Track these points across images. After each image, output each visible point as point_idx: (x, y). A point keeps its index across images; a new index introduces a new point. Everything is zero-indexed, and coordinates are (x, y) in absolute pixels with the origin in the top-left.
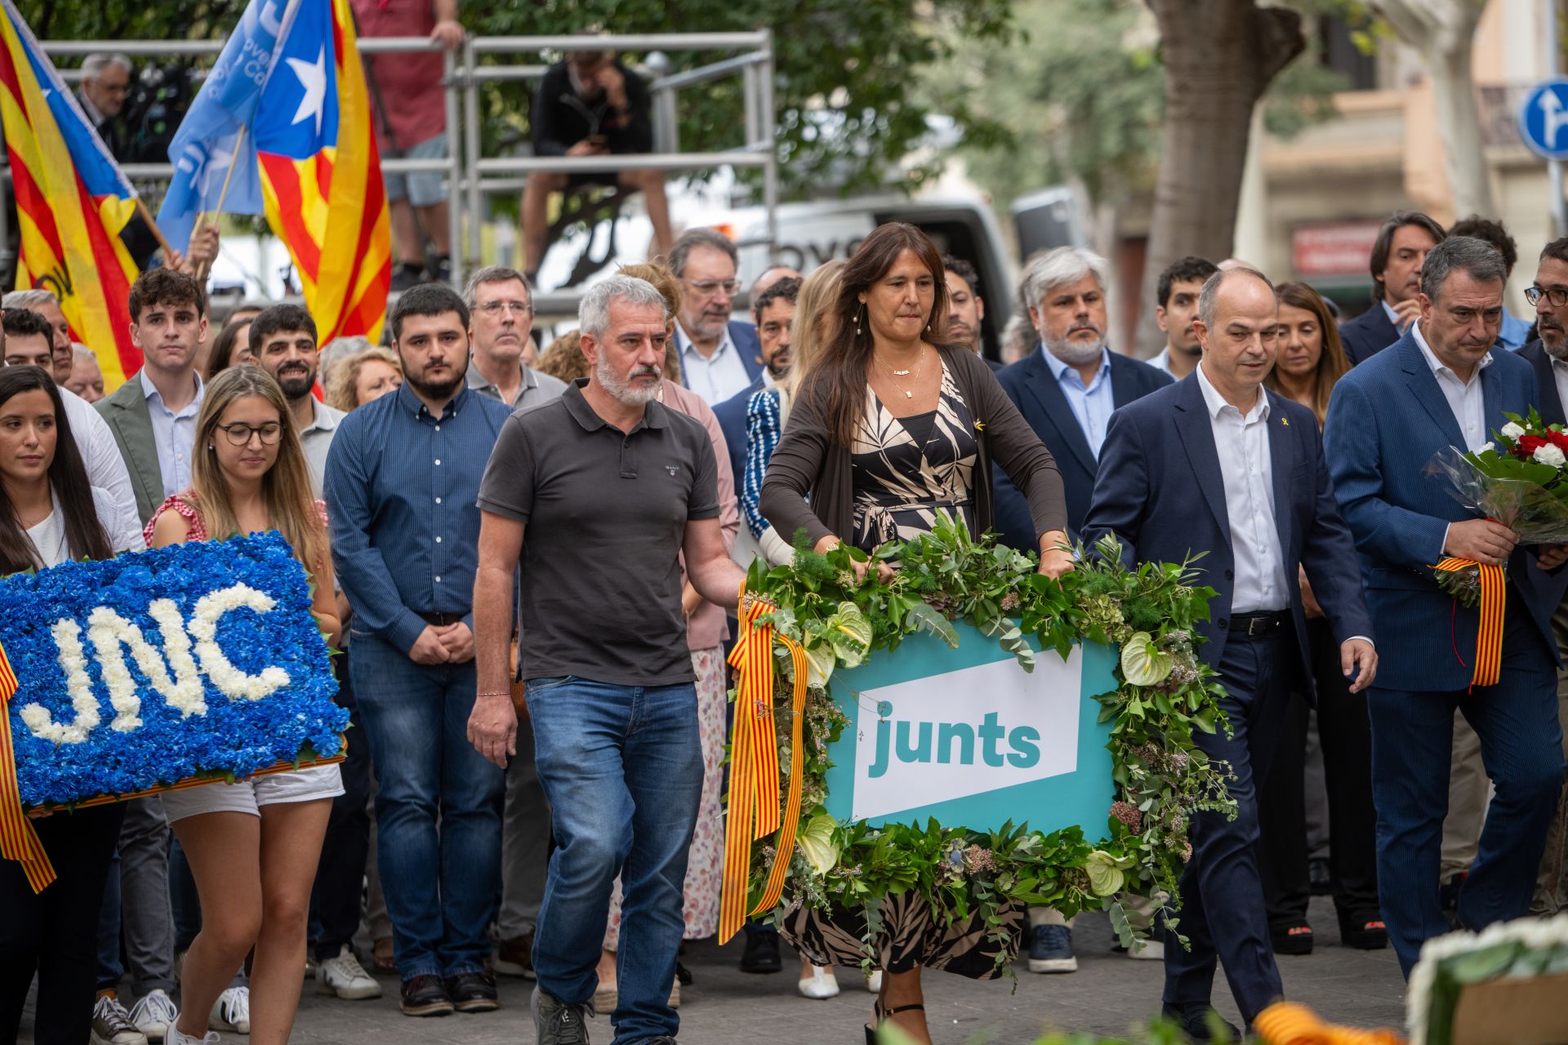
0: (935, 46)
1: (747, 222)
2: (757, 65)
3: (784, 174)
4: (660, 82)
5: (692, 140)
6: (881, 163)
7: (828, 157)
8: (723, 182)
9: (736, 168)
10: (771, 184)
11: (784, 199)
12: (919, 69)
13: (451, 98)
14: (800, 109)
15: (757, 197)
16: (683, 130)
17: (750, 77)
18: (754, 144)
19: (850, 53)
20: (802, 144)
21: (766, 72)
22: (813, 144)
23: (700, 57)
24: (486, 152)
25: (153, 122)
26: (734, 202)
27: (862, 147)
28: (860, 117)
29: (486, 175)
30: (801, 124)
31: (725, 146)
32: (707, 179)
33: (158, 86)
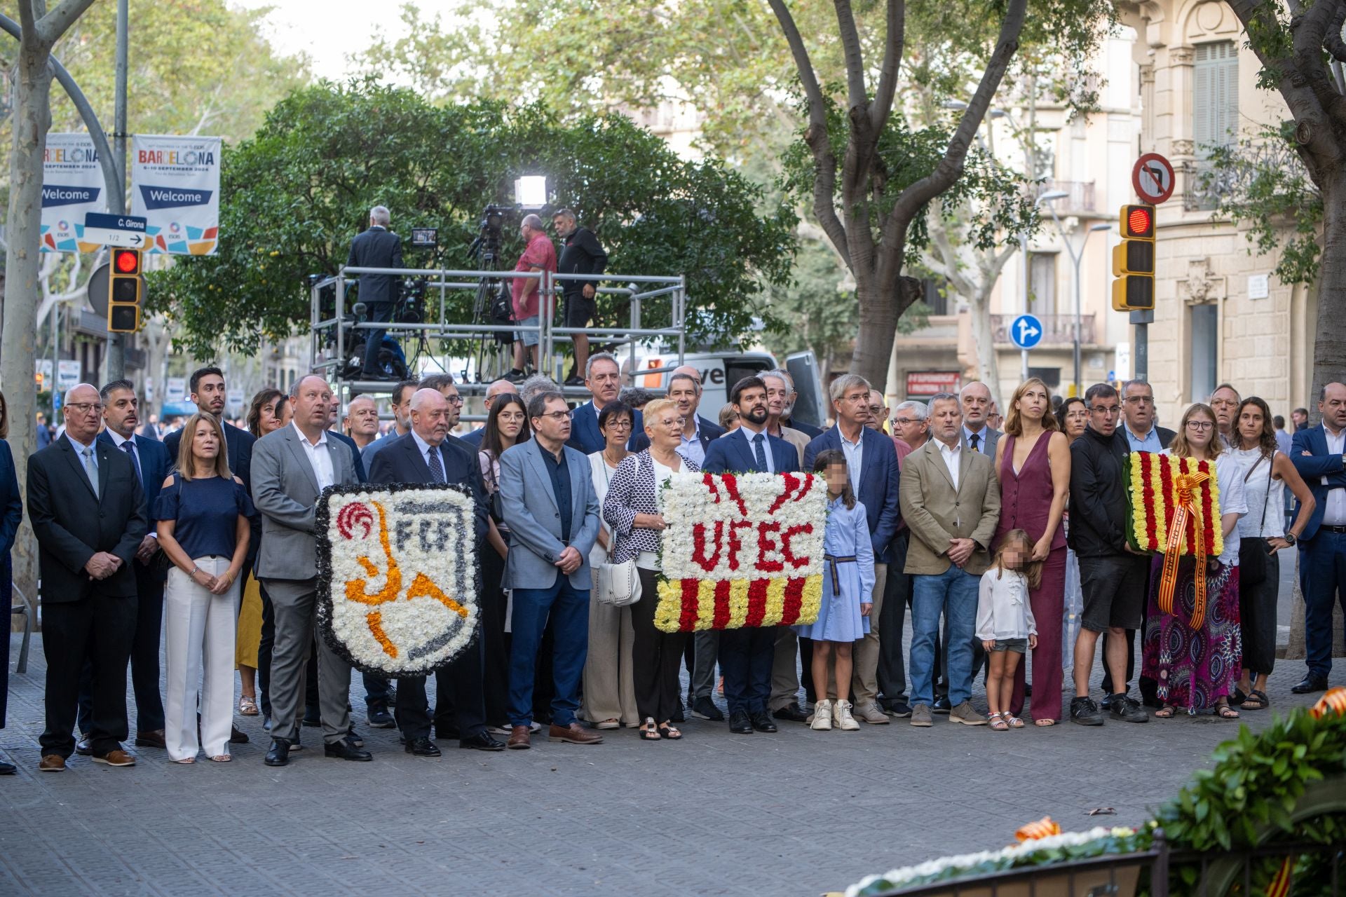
0: (756, 285)
1: (667, 360)
2: (678, 291)
3: (687, 340)
4: (634, 296)
5: (647, 323)
6: (730, 335)
7: (706, 332)
8: (658, 342)
9: (665, 336)
10: (681, 343)
11: (687, 351)
12: (749, 295)
13: (541, 299)
14: (695, 311)
15: (674, 349)
16: (643, 318)
17: (675, 294)
18: (674, 326)
19: (719, 286)
20: (695, 326)
21: (682, 293)
22: (699, 327)
23: (651, 286)
24: (555, 325)
25: (409, 304)
26: (662, 351)
27: (721, 329)
28: (721, 317)
29: (555, 334)
30: (695, 317)
31: (662, 326)
32: (652, 340)
33: (412, 288)
